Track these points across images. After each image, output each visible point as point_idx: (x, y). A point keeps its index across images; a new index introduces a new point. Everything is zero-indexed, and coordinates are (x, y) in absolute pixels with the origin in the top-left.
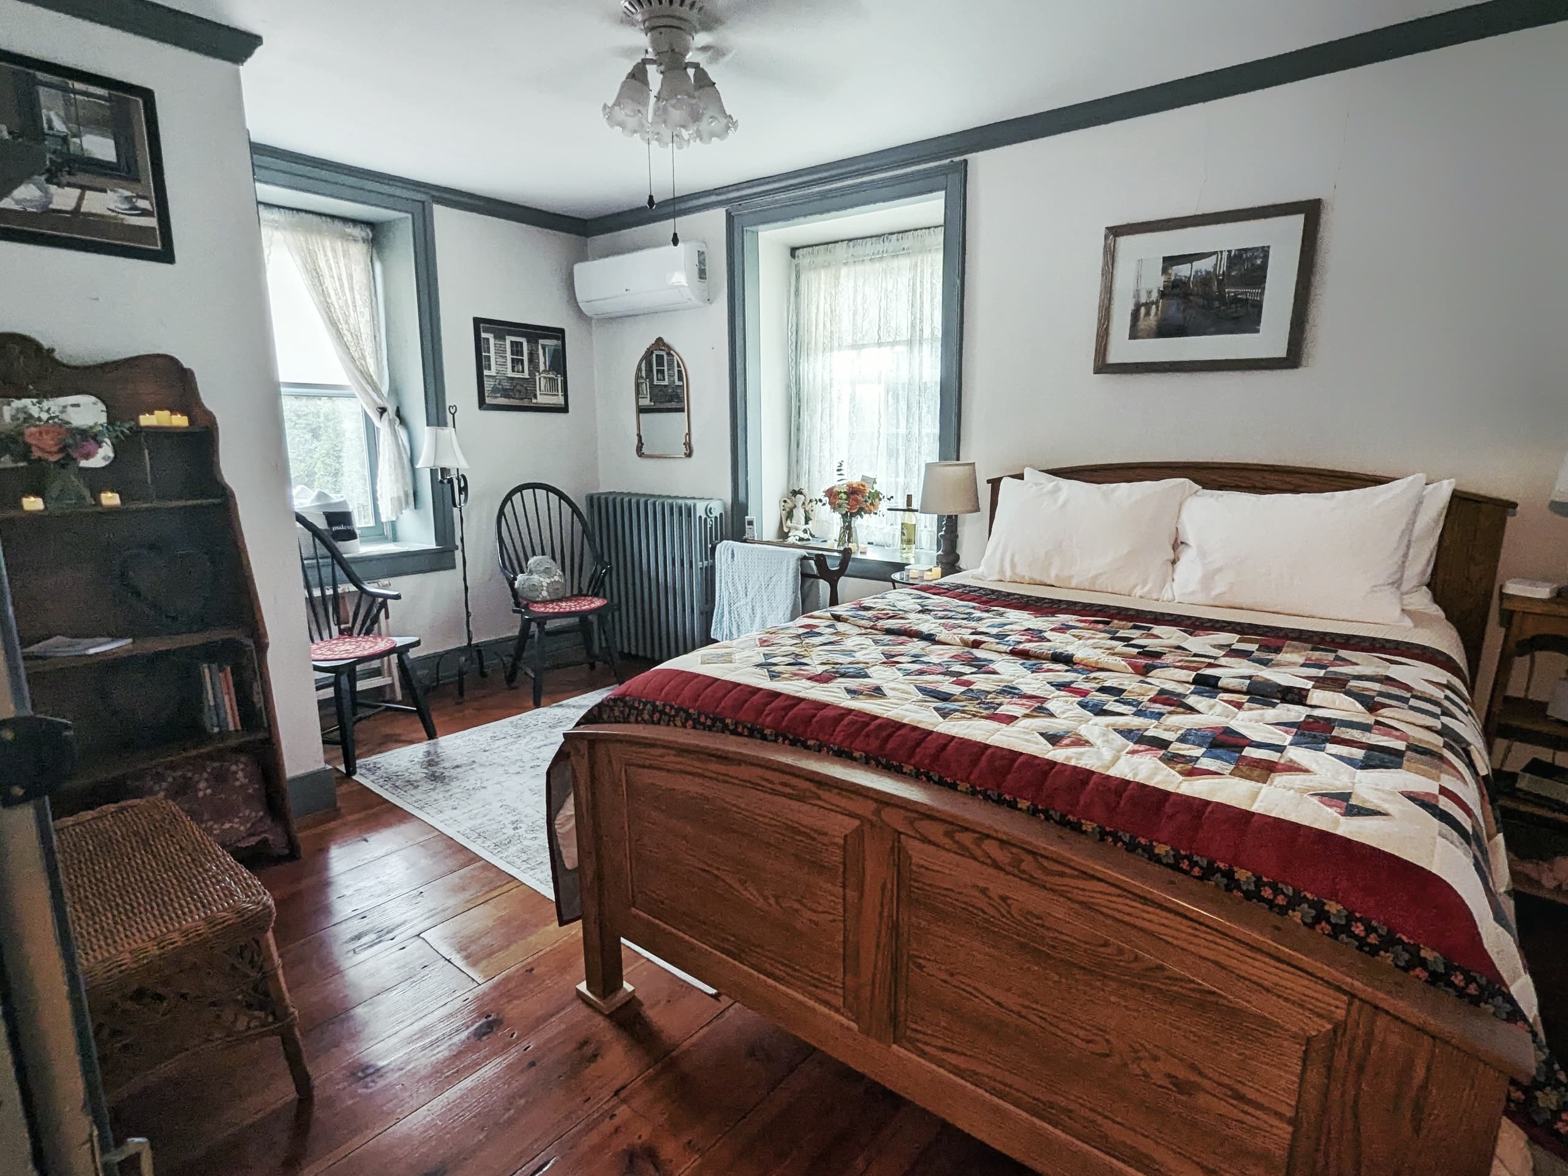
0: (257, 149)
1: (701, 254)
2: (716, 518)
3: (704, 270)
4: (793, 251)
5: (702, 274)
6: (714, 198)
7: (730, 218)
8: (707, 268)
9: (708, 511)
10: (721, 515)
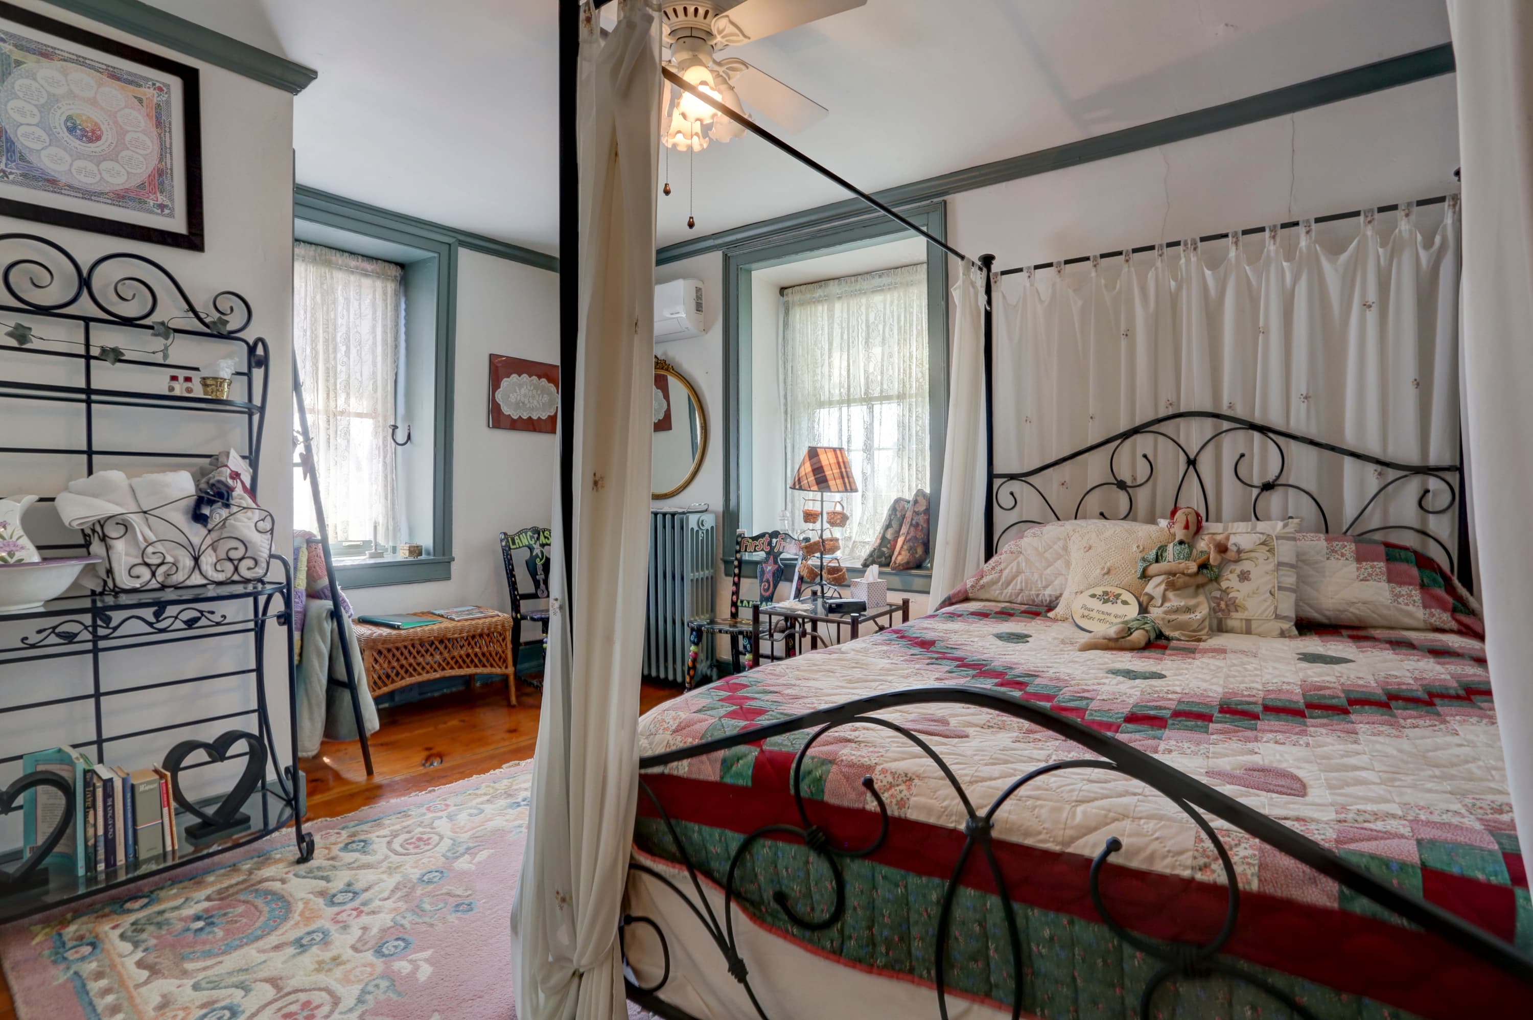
0: (300, 190)
1: (698, 290)
2: (707, 530)
3: (701, 304)
4: (783, 290)
5: (699, 307)
6: (710, 243)
7: (726, 259)
8: (703, 302)
9: (701, 523)
10: (712, 528)
